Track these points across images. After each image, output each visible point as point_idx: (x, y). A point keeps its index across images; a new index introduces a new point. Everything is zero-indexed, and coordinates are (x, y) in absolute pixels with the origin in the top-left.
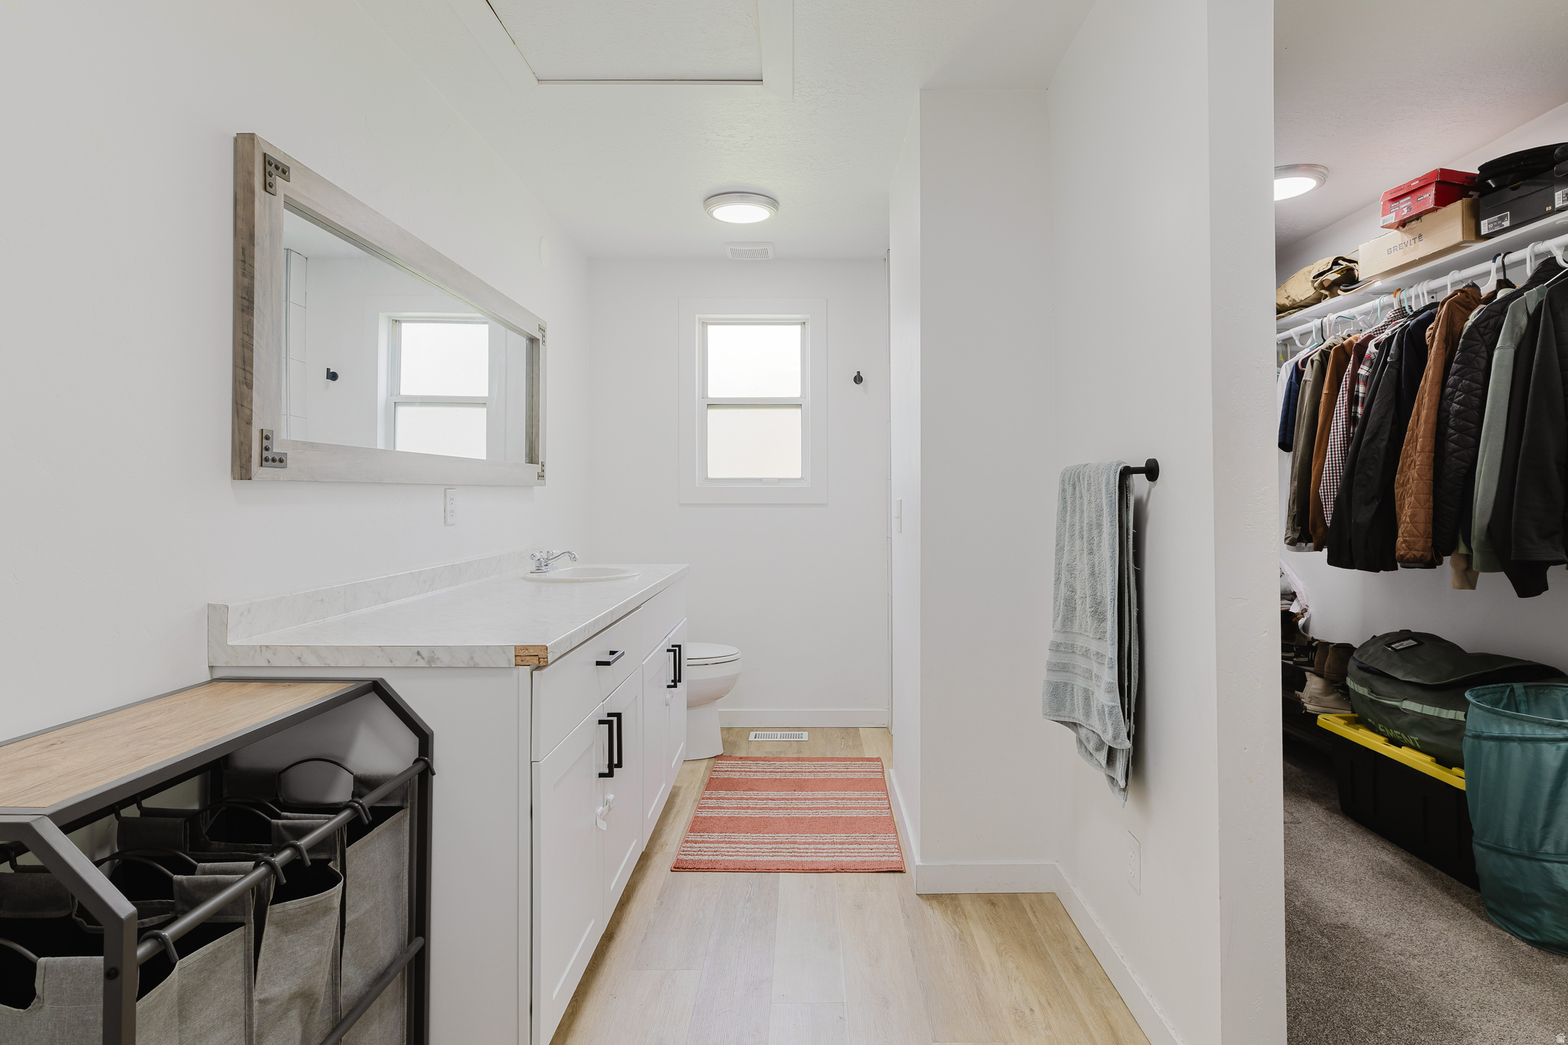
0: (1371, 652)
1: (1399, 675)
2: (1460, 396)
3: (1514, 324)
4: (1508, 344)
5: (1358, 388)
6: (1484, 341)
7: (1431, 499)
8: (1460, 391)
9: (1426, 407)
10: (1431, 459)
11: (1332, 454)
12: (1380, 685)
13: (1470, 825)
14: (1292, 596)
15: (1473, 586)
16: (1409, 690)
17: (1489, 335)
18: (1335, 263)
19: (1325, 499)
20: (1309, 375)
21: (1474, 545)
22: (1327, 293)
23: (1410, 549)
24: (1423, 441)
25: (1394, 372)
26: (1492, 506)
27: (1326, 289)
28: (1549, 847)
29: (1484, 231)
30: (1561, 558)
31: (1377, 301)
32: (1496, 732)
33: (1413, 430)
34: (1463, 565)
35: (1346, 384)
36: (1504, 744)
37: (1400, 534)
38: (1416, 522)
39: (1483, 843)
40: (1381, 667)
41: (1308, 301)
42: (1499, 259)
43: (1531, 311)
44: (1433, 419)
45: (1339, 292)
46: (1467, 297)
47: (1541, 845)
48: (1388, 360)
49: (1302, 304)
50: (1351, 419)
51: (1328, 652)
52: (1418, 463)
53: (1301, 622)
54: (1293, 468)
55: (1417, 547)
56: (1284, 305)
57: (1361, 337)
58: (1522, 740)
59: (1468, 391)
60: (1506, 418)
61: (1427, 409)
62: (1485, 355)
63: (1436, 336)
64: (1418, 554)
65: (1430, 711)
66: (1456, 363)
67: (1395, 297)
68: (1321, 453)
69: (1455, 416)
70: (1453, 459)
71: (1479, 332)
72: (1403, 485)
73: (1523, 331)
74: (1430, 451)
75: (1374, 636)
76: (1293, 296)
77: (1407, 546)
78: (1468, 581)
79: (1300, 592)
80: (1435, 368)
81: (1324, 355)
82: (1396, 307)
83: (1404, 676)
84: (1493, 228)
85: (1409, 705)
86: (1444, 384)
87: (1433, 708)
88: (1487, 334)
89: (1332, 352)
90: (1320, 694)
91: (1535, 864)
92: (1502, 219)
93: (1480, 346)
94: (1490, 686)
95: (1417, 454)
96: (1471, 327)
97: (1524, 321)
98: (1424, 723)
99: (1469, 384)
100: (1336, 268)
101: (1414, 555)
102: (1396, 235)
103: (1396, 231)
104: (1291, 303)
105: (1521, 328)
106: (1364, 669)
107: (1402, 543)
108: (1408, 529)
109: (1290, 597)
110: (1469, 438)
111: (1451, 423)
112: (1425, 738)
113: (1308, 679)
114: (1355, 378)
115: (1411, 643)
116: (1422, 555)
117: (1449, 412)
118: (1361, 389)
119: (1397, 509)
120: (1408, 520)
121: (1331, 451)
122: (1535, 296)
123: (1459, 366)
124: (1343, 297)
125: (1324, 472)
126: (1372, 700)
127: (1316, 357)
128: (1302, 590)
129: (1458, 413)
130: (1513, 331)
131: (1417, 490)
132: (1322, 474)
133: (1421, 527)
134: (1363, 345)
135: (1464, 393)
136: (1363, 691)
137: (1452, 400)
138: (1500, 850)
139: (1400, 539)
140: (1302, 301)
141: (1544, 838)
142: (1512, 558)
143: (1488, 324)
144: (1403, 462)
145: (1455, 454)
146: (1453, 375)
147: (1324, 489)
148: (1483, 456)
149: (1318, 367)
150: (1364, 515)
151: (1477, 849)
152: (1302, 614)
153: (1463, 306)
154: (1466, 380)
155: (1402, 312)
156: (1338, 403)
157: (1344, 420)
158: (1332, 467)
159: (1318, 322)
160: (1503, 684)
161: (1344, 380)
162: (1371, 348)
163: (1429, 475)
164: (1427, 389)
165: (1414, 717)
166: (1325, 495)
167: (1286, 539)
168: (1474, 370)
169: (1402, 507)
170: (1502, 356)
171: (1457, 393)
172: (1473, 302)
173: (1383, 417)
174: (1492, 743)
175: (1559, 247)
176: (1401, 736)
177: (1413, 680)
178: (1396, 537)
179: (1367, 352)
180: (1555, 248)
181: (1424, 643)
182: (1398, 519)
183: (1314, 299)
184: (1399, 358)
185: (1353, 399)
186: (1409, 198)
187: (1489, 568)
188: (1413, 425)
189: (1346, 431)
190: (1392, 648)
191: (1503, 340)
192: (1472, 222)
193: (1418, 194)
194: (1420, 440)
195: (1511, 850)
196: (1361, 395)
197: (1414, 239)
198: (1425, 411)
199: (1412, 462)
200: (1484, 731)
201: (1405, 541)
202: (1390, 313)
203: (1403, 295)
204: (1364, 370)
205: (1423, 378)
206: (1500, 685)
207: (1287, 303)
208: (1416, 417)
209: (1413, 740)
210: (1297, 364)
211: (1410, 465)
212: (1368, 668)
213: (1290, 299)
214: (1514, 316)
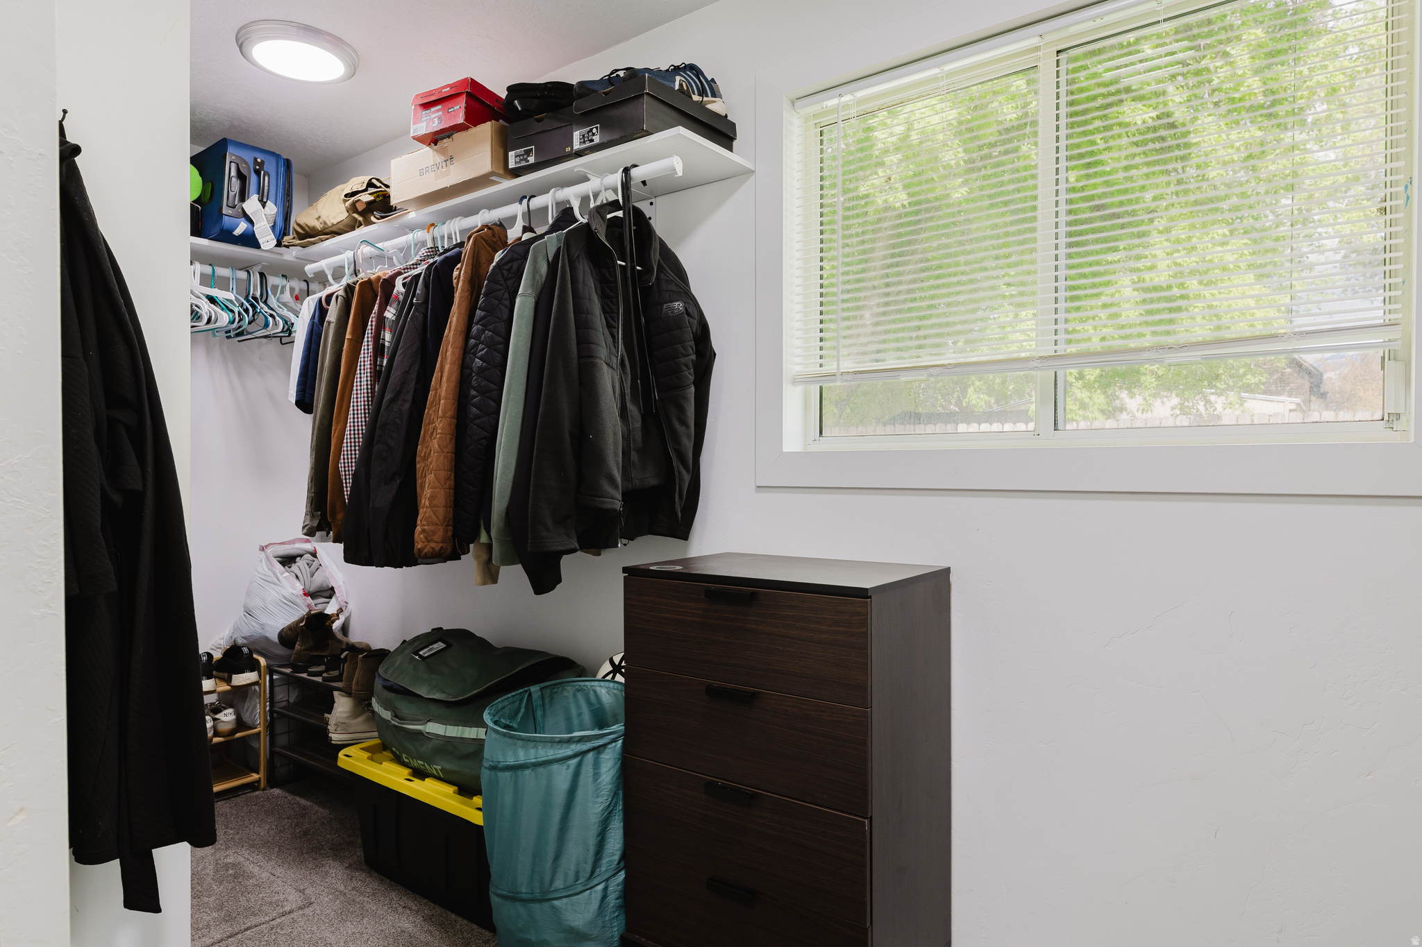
0: (398, 663)
1: (423, 692)
2: (482, 350)
3: (535, 270)
4: (529, 291)
5: (384, 335)
6: (508, 287)
7: (453, 477)
8: (483, 344)
9: (449, 361)
10: (453, 427)
11: (354, 418)
12: (404, 707)
13: (488, 867)
14: (330, 592)
15: (494, 580)
16: (434, 708)
17: (513, 280)
18: (370, 184)
19: (345, 475)
20: (332, 315)
21: (493, 535)
22: (360, 219)
23: (429, 541)
24: (445, 404)
25: (420, 317)
26: (511, 485)
27: (361, 214)
28: (559, 884)
29: (512, 165)
30: (573, 546)
31: (410, 236)
32: (511, 761)
33: (436, 389)
34: (485, 557)
35: (372, 329)
36: (519, 772)
37: (419, 522)
38: (435, 506)
39: (499, 892)
40: (405, 683)
41: (340, 226)
42: (525, 201)
43: (550, 259)
44: (455, 377)
45: (373, 219)
46: (493, 235)
47: (552, 881)
48: (414, 301)
49: (334, 229)
50: (376, 374)
51: (357, 663)
52: (439, 431)
53: (336, 625)
54: (313, 434)
55: (436, 538)
56: (314, 228)
57: (390, 272)
58: (535, 765)
59: (490, 345)
60: (525, 379)
61: (450, 364)
62: (507, 303)
63: (462, 275)
64: (437, 547)
65: (453, 731)
66: (480, 310)
67: (428, 232)
68: (343, 416)
69: (478, 374)
70: (475, 427)
71: (503, 274)
72: (425, 459)
73: (544, 279)
74: (452, 417)
75: (405, 641)
76: (324, 218)
77: (426, 538)
78: (490, 575)
79: (339, 587)
80: (459, 313)
81: (349, 289)
82: (430, 244)
83: (428, 693)
84: (520, 162)
85: (434, 728)
86: (467, 335)
87: (456, 728)
88: (510, 278)
89: (357, 287)
90: (347, 717)
91: (546, 905)
92: (528, 153)
93: (503, 291)
94: (509, 695)
95: (439, 420)
96: (495, 267)
97: (544, 269)
98: (448, 747)
99: (492, 336)
100: (372, 190)
101: (433, 548)
102: (427, 154)
103: (428, 148)
104: (322, 226)
105: (541, 276)
106: (390, 688)
107: (420, 533)
108: (427, 514)
109: (327, 594)
110: (491, 402)
111: (474, 383)
112: (448, 766)
113: (336, 700)
114: (381, 320)
115: (439, 646)
116: (442, 548)
117: (471, 369)
118: (388, 336)
119: (418, 489)
120: (427, 503)
121: (354, 414)
122: (555, 241)
123: (483, 313)
124: (377, 226)
125: (345, 441)
126: (395, 726)
127: (341, 293)
128: (341, 583)
129: (481, 370)
130: (534, 277)
131: (437, 465)
132: (343, 443)
133: (441, 511)
134: (389, 283)
135: (488, 346)
136: (386, 715)
137: (475, 354)
138: (514, 898)
139: (418, 529)
140: (333, 225)
141: (554, 873)
142: (528, 549)
143: (512, 266)
144: (425, 429)
145: (476, 421)
146: (477, 324)
147: (344, 463)
148: (503, 425)
149: (342, 303)
150: (383, 497)
151: (494, 900)
152: (338, 615)
153: (490, 246)
154: (489, 331)
155: (434, 250)
156: (362, 352)
157: (369, 374)
158: (354, 434)
159: (350, 254)
160: (521, 690)
161: (370, 323)
162: (399, 287)
163: (450, 447)
164: (451, 339)
165: (437, 741)
166: (345, 471)
167: (304, 528)
168: (497, 320)
169: (423, 488)
170: (524, 305)
171: (481, 346)
172: (499, 243)
173: (407, 372)
174: (508, 774)
175: (576, 196)
176: (424, 765)
177: (437, 696)
178: (415, 526)
179: (395, 291)
180: (573, 197)
181: (452, 645)
182: (419, 502)
183: (347, 226)
184: (426, 301)
185: (379, 349)
186: (440, 107)
187: (508, 561)
188: (436, 383)
189: (371, 389)
190: (420, 656)
191: (524, 287)
192: (501, 151)
193: (448, 104)
194: (442, 402)
195: (524, 896)
196: (387, 344)
197: (446, 161)
198: (448, 366)
199: (434, 429)
200: (501, 760)
201: (423, 531)
202: (423, 251)
203: (437, 232)
204: (390, 313)
205: (448, 325)
206: (518, 692)
207: (319, 226)
208: (440, 374)
209: (436, 769)
210: (320, 299)
211: (432, 433)
212: (392, 686)
213: (321, 220)
214: (535, 261)
